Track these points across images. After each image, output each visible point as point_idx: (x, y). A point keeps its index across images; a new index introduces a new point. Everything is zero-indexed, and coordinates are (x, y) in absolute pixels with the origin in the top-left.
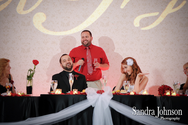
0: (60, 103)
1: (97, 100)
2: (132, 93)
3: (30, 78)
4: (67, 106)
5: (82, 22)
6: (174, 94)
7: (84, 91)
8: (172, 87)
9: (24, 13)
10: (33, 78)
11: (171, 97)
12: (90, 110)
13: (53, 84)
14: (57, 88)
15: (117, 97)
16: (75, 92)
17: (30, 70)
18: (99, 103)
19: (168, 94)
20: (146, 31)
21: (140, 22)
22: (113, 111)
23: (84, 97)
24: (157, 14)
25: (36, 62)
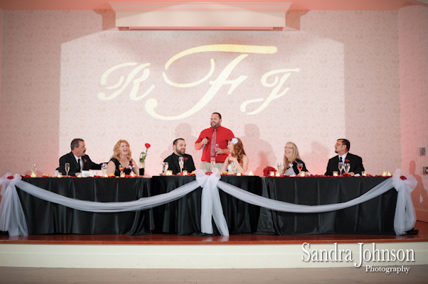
0: (170, 184)
1: (206, 180)
2: (239, 174)
3: (142, 160)
4: (177, 186)
5: (191, 108)
6: (278, 175)
7: (193, 173)
8: (276, 169)
9: (137, 99)
10: (145, 161)
11: (275, 178)
12: (199, 190)
13: (164, 167)
14: (168, 169)
15: (224, 178)
16: (185, 173)
17: (143, 153)
18: (208, 183)
19: (272, 174)
20: (251, 115)
21: (246, 108)
22: (221, 192)
23: (194, 178)
24: (262, 100)
25: (148, 146)
